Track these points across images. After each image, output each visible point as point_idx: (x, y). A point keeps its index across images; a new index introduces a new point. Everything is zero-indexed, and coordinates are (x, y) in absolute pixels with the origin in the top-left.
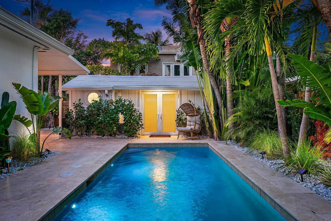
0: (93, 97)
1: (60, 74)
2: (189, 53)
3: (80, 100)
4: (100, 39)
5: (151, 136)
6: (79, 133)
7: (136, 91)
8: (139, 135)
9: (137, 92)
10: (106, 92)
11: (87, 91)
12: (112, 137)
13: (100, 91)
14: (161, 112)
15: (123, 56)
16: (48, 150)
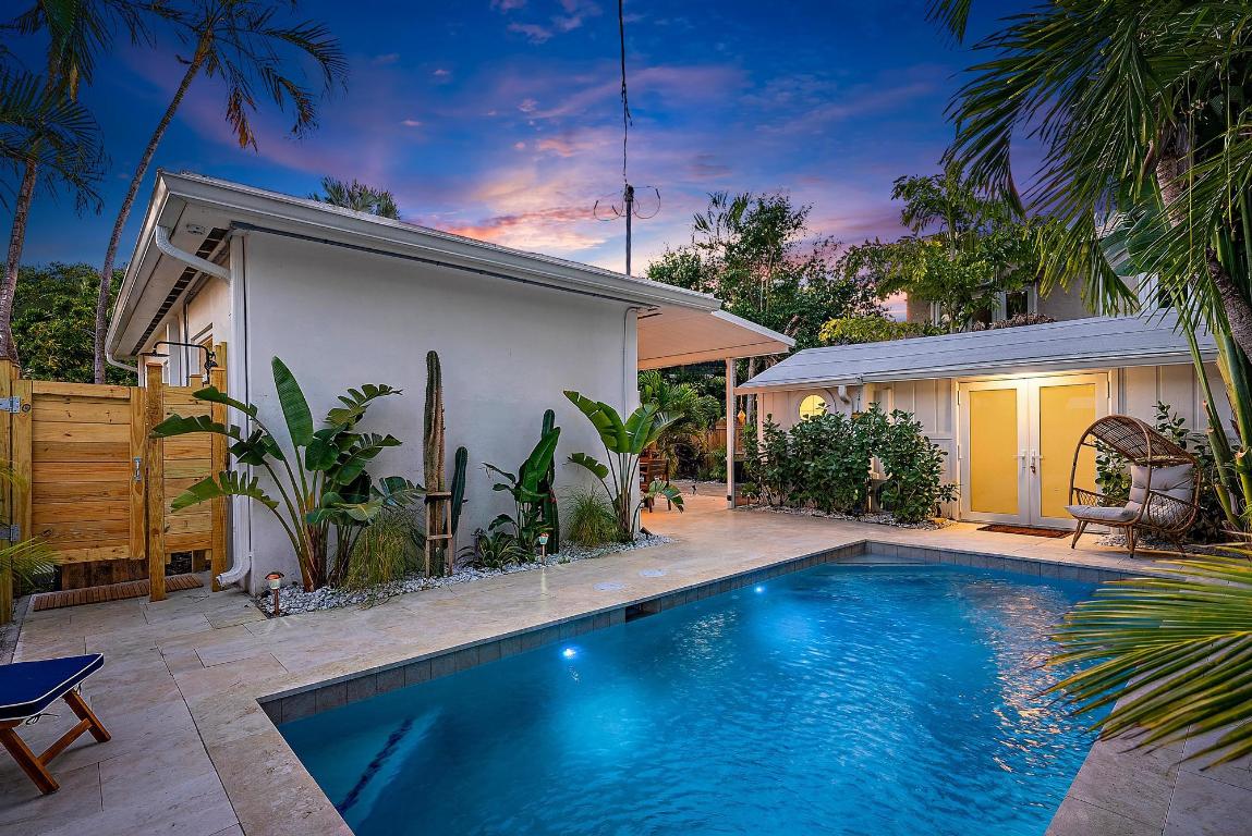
0: (811, 406)
1: (730, 356)
2: (1137, 219)
3: (770, 416)
4: (867, 241)
5: (992, 526)
6: (776, 500)
7: (937, 385)
8: (951, 519)
9: (943, 385)
10: (842, 391)
11: (800, 391)
12: (850, 517)
13: (830, 391)
14: (1035, 450)
15: (929, 277)
16: (643, 531)
